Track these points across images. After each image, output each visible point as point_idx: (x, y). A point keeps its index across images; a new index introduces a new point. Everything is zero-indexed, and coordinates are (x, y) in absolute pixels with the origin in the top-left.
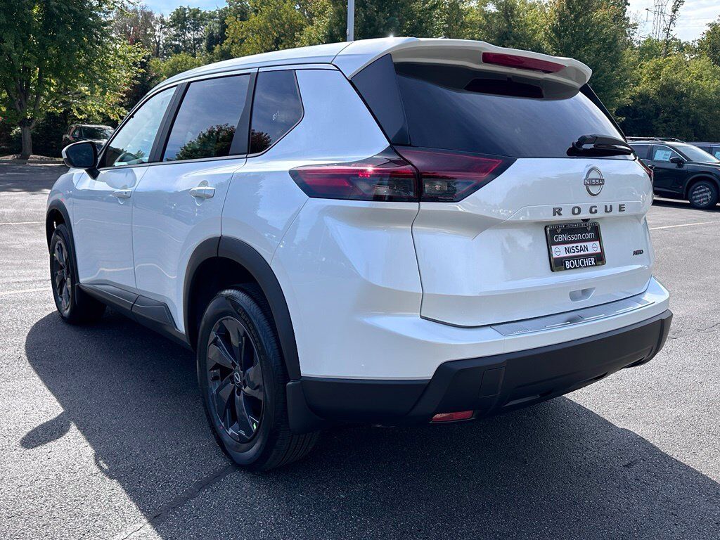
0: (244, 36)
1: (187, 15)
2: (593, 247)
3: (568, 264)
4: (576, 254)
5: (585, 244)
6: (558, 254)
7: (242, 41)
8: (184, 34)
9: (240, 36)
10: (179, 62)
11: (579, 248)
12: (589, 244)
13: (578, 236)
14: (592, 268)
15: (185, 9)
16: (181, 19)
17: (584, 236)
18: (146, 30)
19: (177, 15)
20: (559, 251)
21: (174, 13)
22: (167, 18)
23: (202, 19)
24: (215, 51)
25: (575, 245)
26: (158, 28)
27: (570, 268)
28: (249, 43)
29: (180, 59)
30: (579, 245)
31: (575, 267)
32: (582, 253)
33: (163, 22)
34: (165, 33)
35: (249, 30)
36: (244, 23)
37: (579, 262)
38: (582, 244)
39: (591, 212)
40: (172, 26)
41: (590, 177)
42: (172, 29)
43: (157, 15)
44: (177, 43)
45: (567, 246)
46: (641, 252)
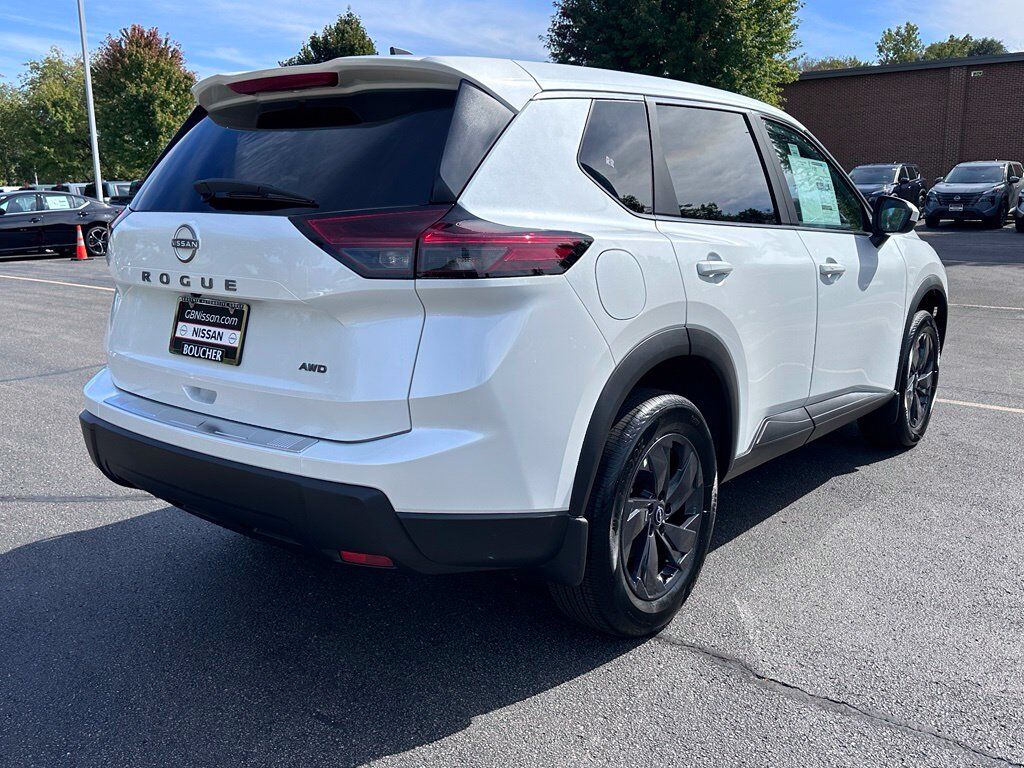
2: (230, 338)
3: (186, 349)
4: (205, 340)
5: (221, 330)
6: (183, 333)
11: (211, 333)
12: (227, 333)
13: (215, 318)
14: (214, 363)
17: (223, 320)
20: (186, 331)
25: (207, 328)
27: (187, 355)
30: (213, 329)
31: (193, 356)
32: (213, 341)
37: (201, 350)
38: (217, 330)
39: (183, 284)
41: (177, 240)
45: (197, 326)
46: (322, 369)
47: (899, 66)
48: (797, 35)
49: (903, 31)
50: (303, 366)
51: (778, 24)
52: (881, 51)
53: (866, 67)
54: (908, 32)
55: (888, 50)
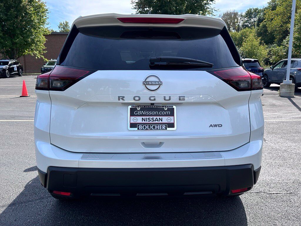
0: (273, 17)
1: (252, 12)
3: (141, 127)
4: (151, 122)
7: (272, 19)
8: (251, 20)
9: (271, 18)
10: (245, 32)
11: (154, 119)
12: (164, 118)
13: (155, 113)
15: (251, 9)
16: (249, 14)
18: (234, 20)
19: (248, 12)
21: (246, 12)
22: (244, 14)
23: (258, 12)
24: (260, 26)
26: (239, 19)
28: (275, 20)
29: (245, 31)
33: (242, 16)
34: (242, 20)
35: (275, 14)
36: (273, 11)
40: (245, 17)
41: (147, 81)
42: (245, 18)
43: (239, 13)
44: (247, 24)
46: (220, 126)
47: (65, 33)
48: (47, 21)
49: (65, 23)
50: (211, 126)
51: (43, 17)
52: (59, 28)
53: (56, 32)
54: (66, 23)
55: (61, 28)
